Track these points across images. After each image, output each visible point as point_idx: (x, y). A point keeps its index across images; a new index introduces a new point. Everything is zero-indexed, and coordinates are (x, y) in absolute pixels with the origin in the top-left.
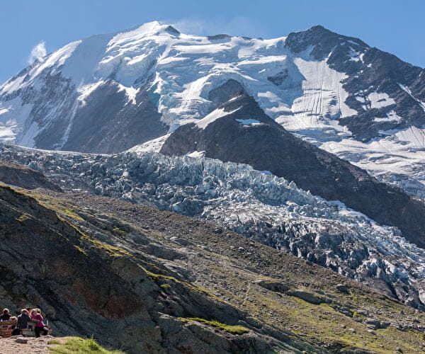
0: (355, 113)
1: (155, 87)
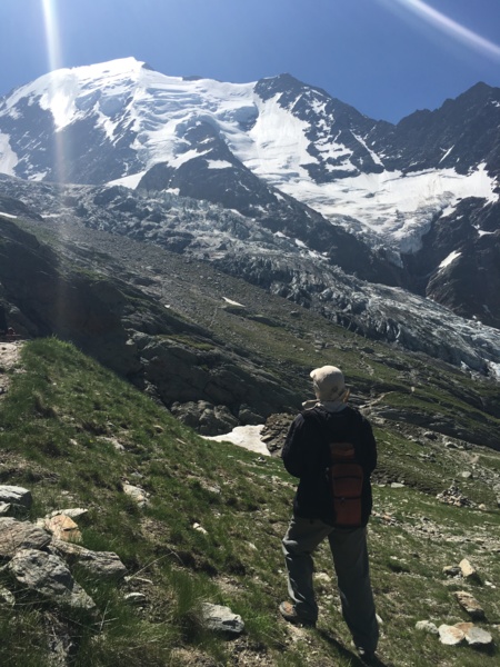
0: (314, 160)
1: (132, 124)
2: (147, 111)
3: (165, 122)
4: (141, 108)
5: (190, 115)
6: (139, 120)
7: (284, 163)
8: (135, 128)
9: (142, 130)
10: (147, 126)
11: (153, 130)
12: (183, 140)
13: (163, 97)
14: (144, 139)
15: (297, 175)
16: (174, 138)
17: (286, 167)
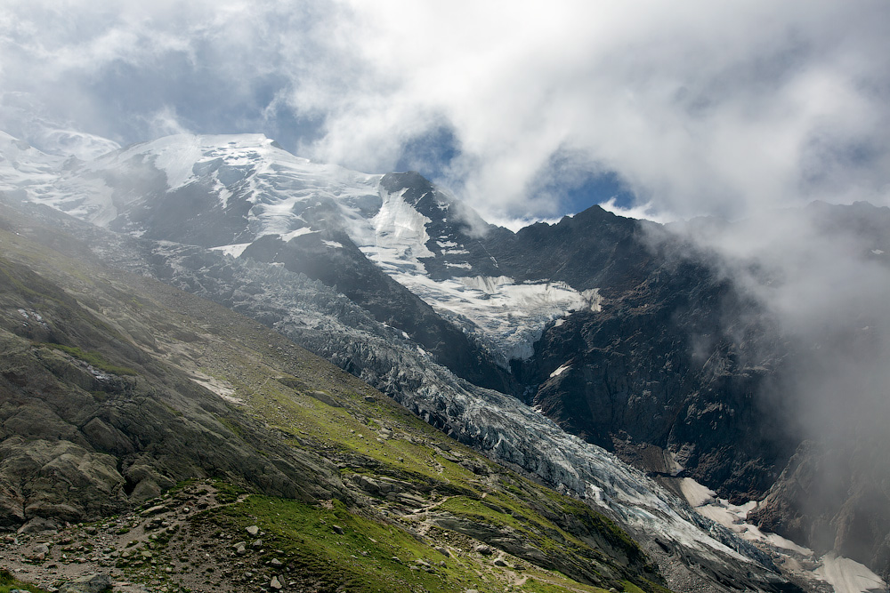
0: (433, 255)
1: (249, 195)
2: (267, 185)
3: (284, 198)
4: (262, 182)
5: (311, 195)
6: (257, 192)
7: (402, 254)
8: (252, 199)
9: (258, 202)
10: (263, 199)
11: (270, 203)
12: (299, 217)
13: (287, 174)
14: (259, 211)
15: (414, 267)
16: (289, 214)
17: (402, 258)
